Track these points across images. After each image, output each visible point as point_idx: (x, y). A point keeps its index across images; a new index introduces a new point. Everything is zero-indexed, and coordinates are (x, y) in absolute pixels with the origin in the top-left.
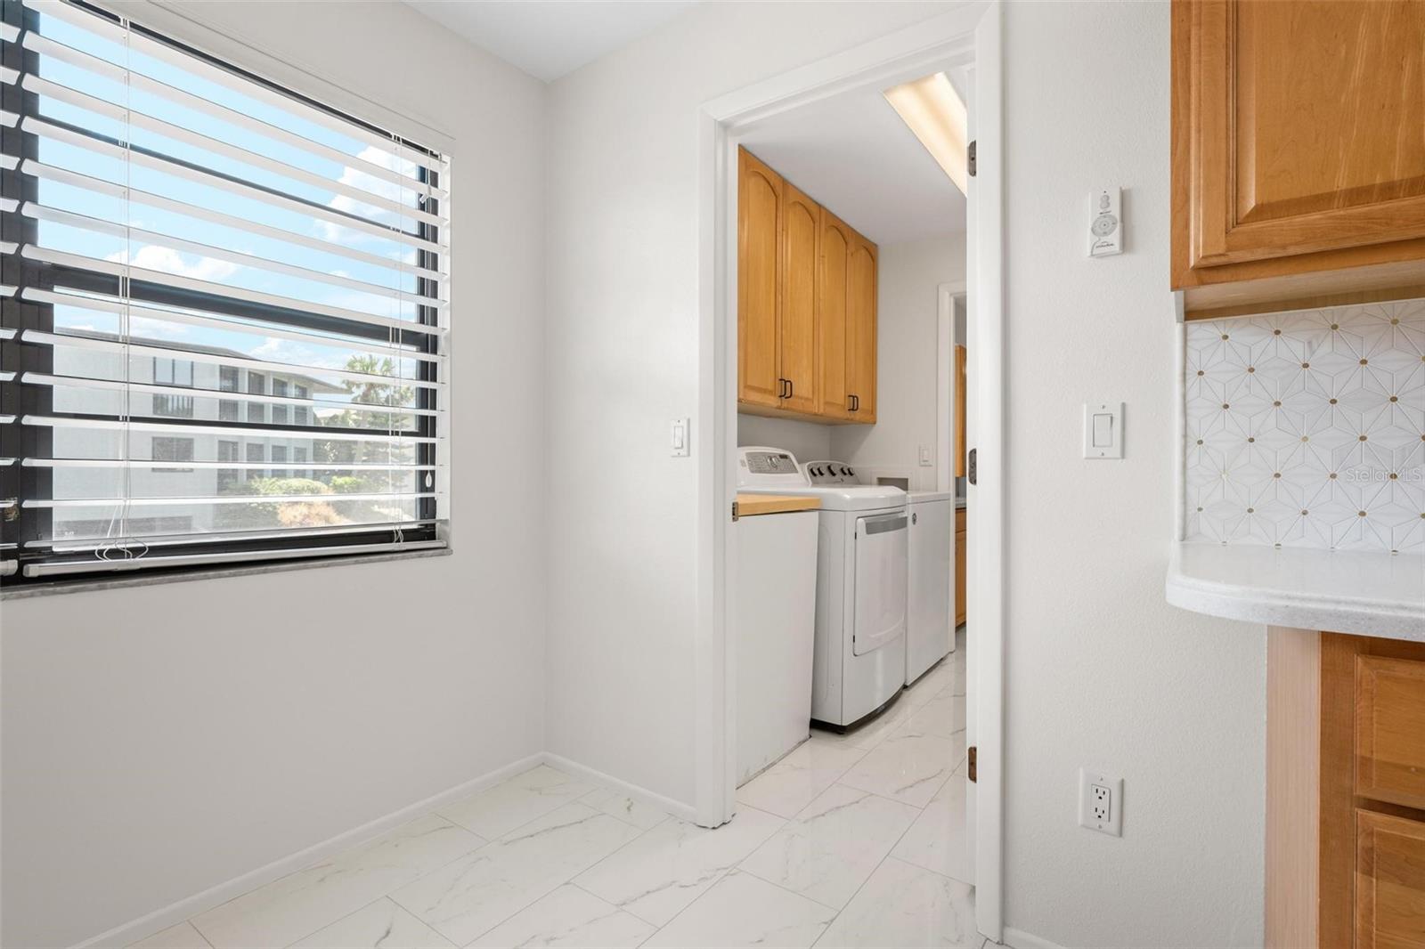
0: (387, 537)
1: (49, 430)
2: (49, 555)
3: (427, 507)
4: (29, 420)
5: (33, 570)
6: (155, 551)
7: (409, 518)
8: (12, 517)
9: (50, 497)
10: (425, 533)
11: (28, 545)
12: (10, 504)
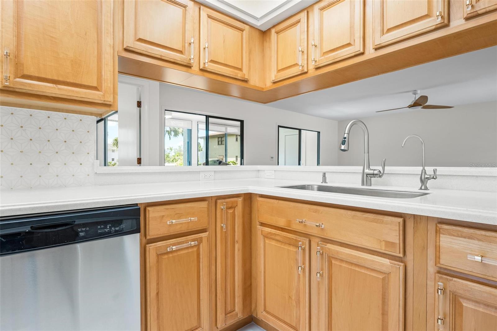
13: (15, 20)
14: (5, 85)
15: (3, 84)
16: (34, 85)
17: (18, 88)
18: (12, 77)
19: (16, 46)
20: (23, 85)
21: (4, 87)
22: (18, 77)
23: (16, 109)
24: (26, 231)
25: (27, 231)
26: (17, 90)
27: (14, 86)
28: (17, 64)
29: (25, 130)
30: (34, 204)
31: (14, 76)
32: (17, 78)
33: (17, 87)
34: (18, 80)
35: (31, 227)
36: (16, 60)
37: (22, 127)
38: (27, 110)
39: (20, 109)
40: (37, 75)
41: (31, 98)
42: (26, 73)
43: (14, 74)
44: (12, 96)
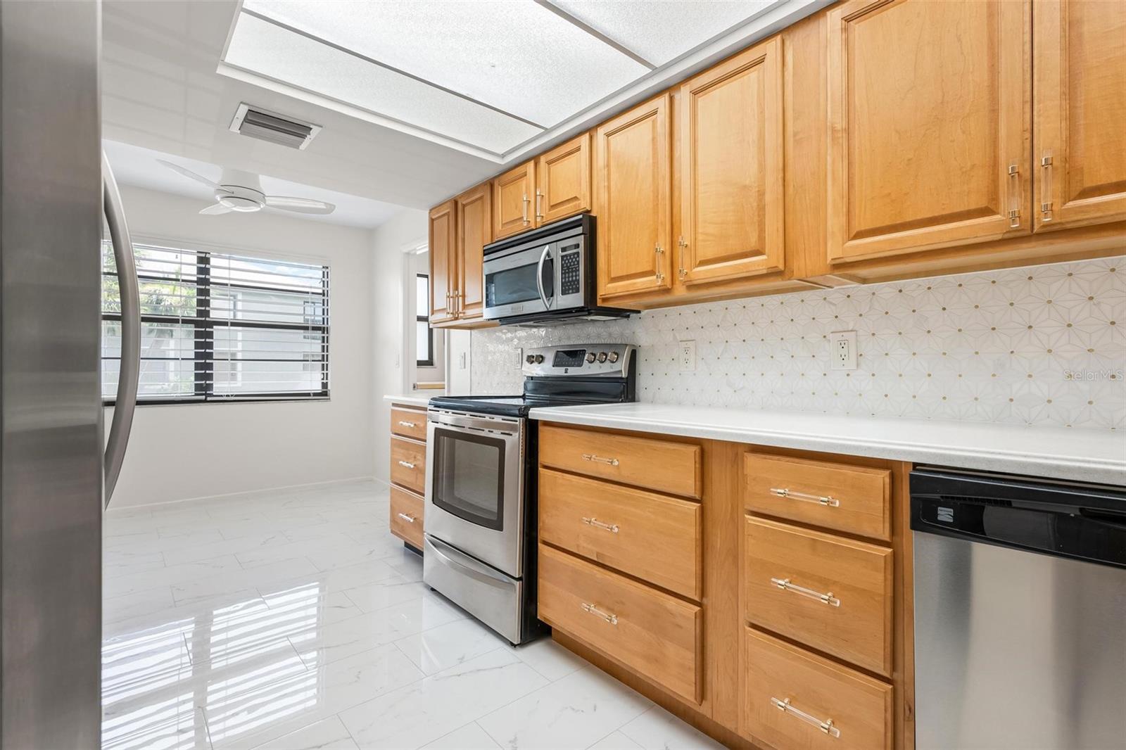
0: (309, 395)
1: (212, 363)
2: (211, 395)
3: (325, 385)
4: (208, 361)
5: (209, 399)
6: (236, 396)
7: (318, 387)
8: (204, 385)
9: (212, 380)
10: (324, 394)
11: (208, 392)
12: (204, 382)
13: (1065, 86)
14: (1045, 224)
15: (1040, 223)
16: (1107, 203)
17: (1072, 220)
18: (1058, 201)
19: (1066, 138)
20: (1083, 212)
21: (1044, 226)
22: (1072, 198)
23: (1078, 264)
24: (1069, 514)
25: (1072, 515)
26: (1069, 226)
27: (1063, 220)
28: (1068, 173)
29: (1099, 303)
30: (1089, 462)
31: (1063, 200)
32: (1069, 201)
33: (1068, 220)
34: (1071, 204)
35: (1081, 510)
36: (1067, 165)
37: (1091, 298)
38: (1103, 261)
39: (1084, 262)
40: (1114, 180)
41: (1105, 234)
42: (1088, 183)
43: (1063, 195)
44: (1059, 241)
